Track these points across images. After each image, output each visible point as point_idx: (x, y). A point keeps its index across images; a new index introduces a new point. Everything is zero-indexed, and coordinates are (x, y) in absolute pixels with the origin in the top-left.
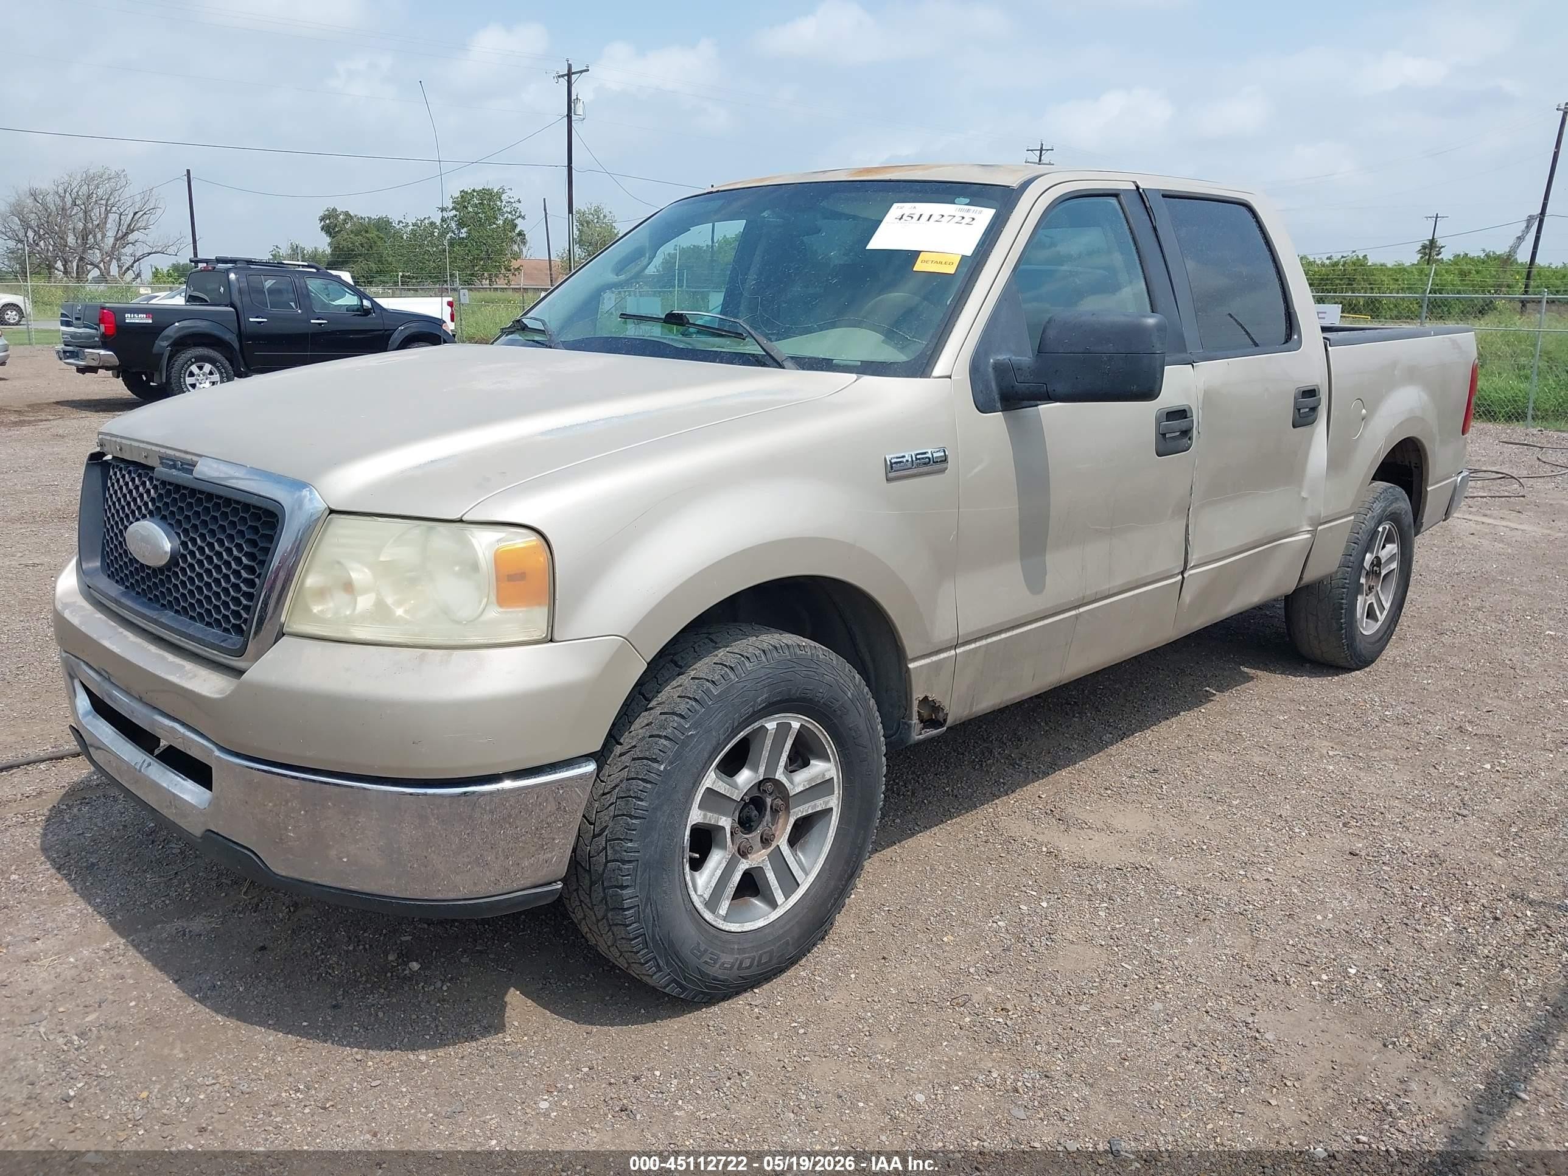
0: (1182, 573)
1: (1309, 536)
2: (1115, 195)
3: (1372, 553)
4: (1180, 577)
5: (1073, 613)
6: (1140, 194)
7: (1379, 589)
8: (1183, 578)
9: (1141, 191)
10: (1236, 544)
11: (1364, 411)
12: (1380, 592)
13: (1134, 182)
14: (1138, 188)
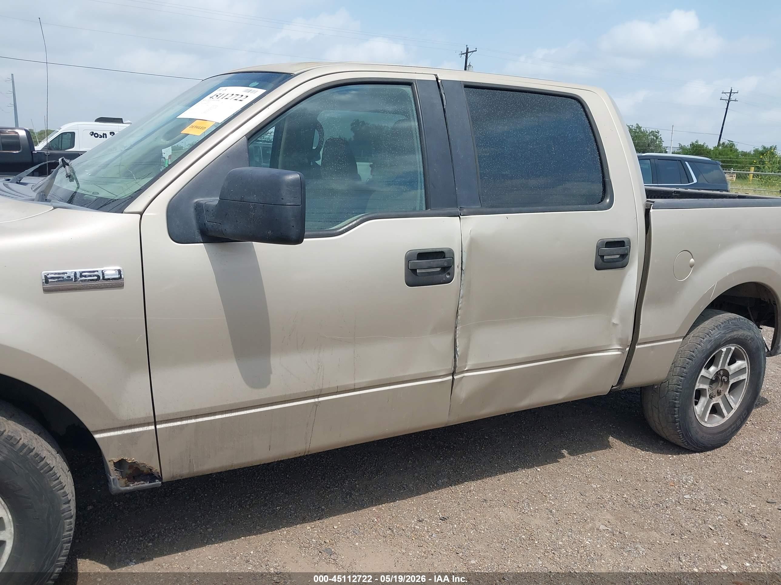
0: (453, 374)
1: (619, 353)
2: (408, 83)
3: (717, 366)
4: (451, 377)
5: (312, 401)
6: (438, 83)
7: (727, 393)
8: (453, 378)
9: (439, 81)
10: (521, 356)
11: (692, 260)
12: (727, 396)
13: (436, 75)
14: (437, 79)
